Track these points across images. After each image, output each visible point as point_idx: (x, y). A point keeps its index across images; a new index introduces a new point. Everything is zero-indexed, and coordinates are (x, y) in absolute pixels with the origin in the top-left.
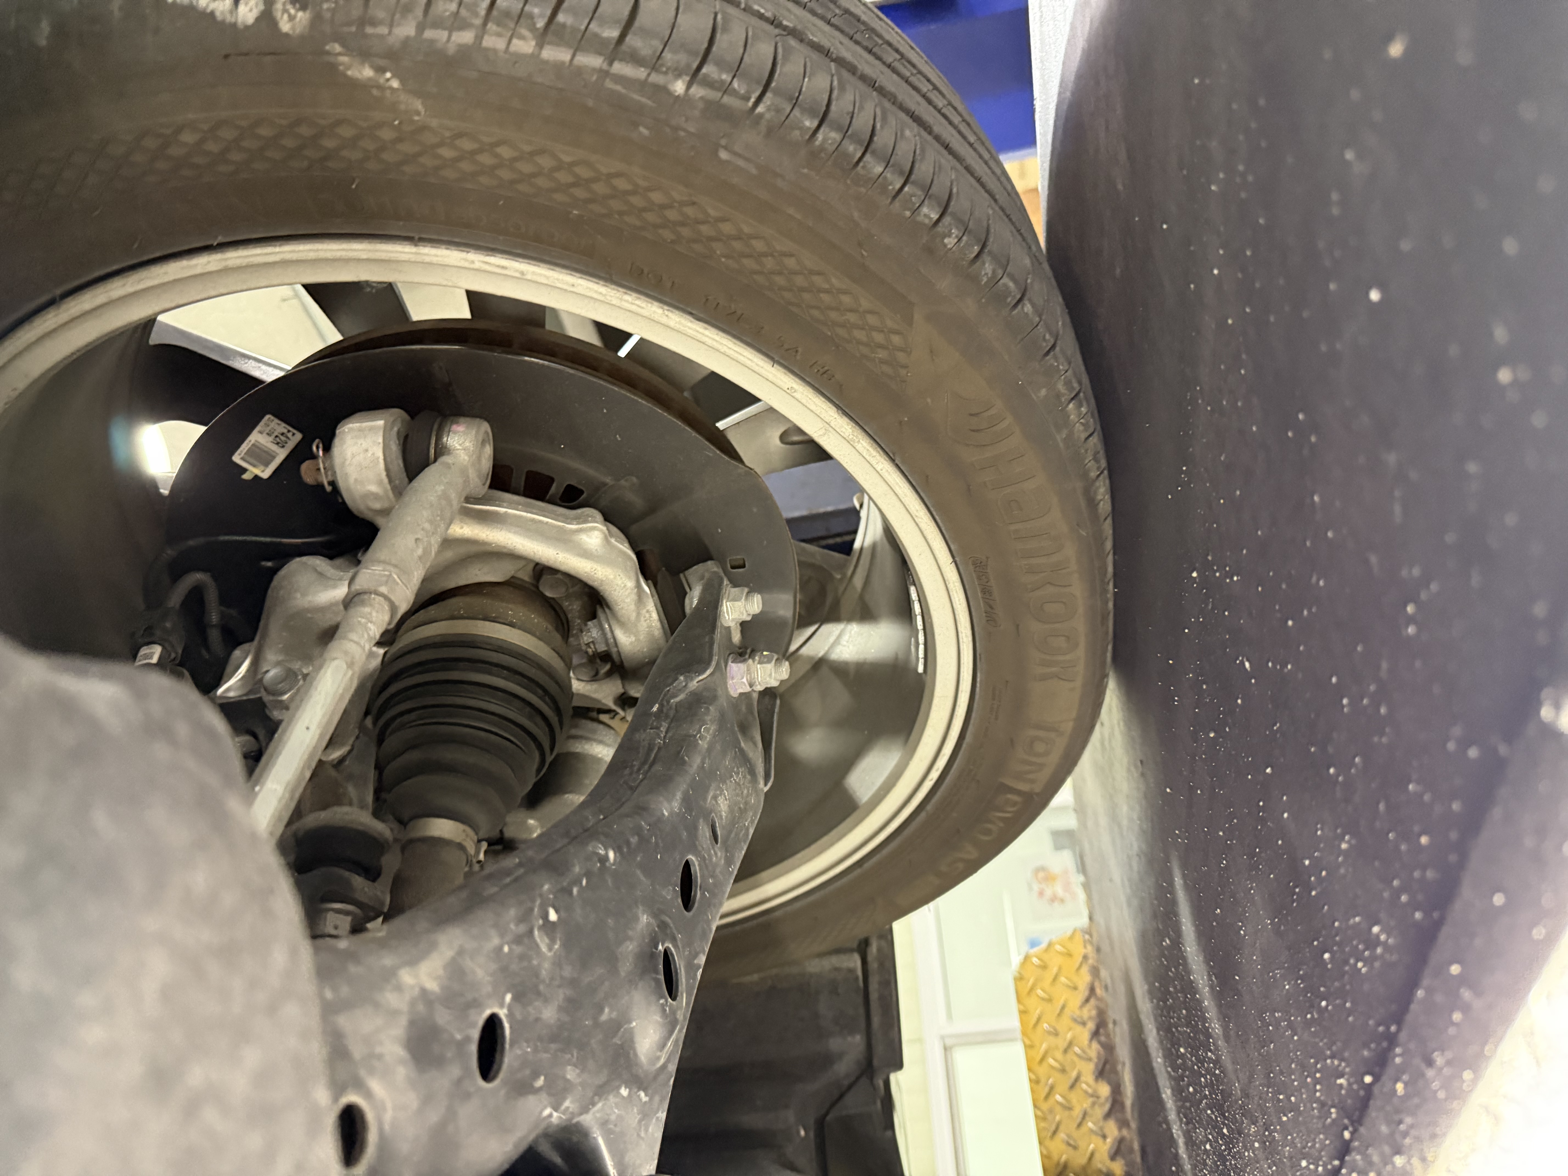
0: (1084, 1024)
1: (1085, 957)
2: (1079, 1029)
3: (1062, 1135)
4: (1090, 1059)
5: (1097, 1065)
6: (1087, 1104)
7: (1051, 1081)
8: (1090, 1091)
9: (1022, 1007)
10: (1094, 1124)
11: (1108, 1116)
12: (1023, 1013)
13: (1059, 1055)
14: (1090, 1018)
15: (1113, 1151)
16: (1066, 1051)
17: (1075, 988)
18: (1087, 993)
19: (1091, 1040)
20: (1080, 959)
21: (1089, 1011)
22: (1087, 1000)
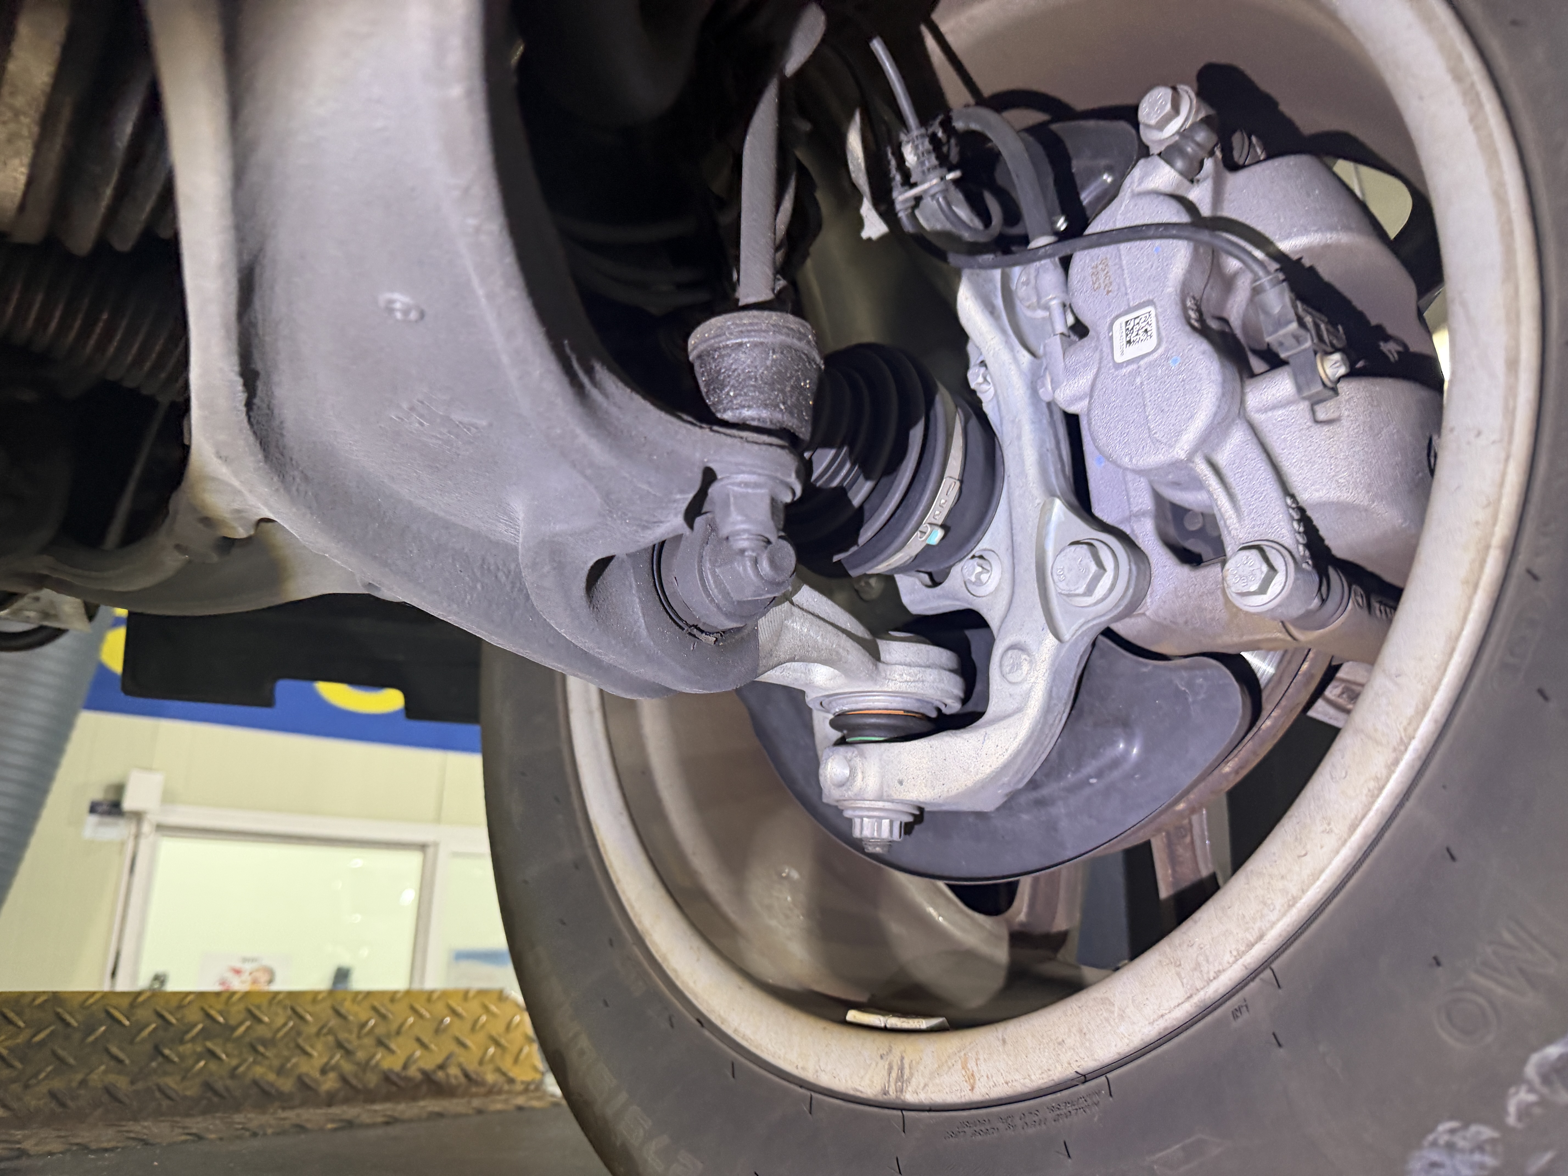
0: (442, 1067)
1: (511, 1081)
2: (439, 1060)
3: (334, 1022)
4: (405, 1067)
5: (398, 1075)
6: (361, 1055)
7: (390, 1016)
8: (373, 1062)
9: (471, 995)
10: (338, 1061)
11: (344, 1079)
12: (465, 995)
13: (417, 1031)
14: (448, 1075)
15: (307, 1080)
16: (419, 1040)
17: (481, 1062)
18: (474, 1076)
19: (424, 1073)
20: (511, 1074)
21: (456, 1077)
22: (467, 1075)
